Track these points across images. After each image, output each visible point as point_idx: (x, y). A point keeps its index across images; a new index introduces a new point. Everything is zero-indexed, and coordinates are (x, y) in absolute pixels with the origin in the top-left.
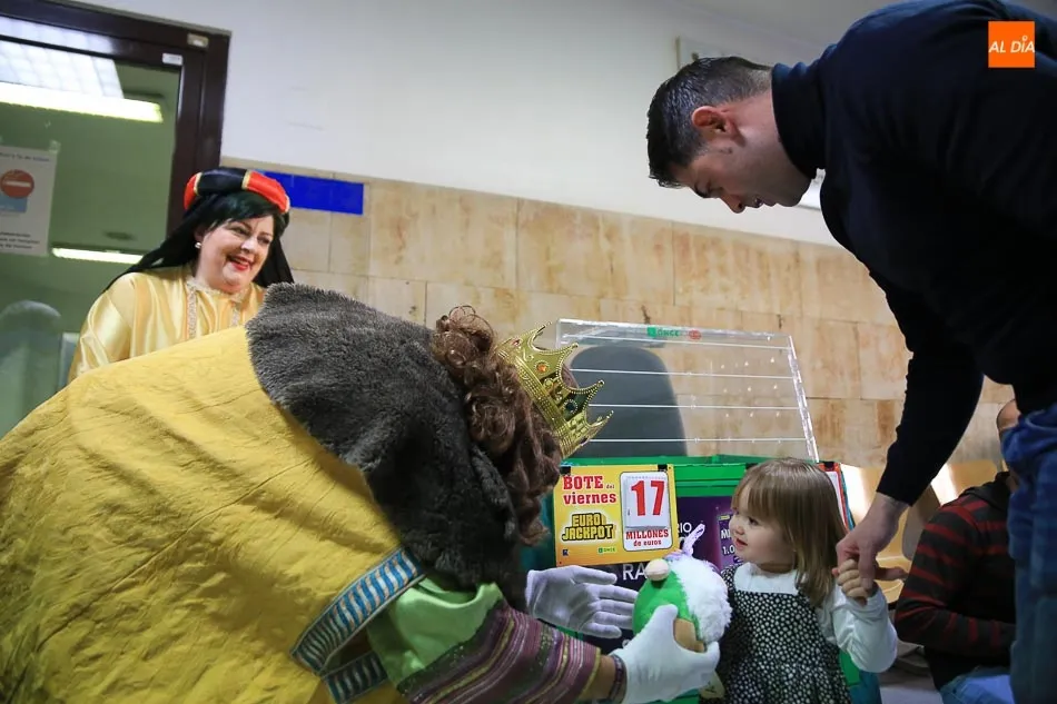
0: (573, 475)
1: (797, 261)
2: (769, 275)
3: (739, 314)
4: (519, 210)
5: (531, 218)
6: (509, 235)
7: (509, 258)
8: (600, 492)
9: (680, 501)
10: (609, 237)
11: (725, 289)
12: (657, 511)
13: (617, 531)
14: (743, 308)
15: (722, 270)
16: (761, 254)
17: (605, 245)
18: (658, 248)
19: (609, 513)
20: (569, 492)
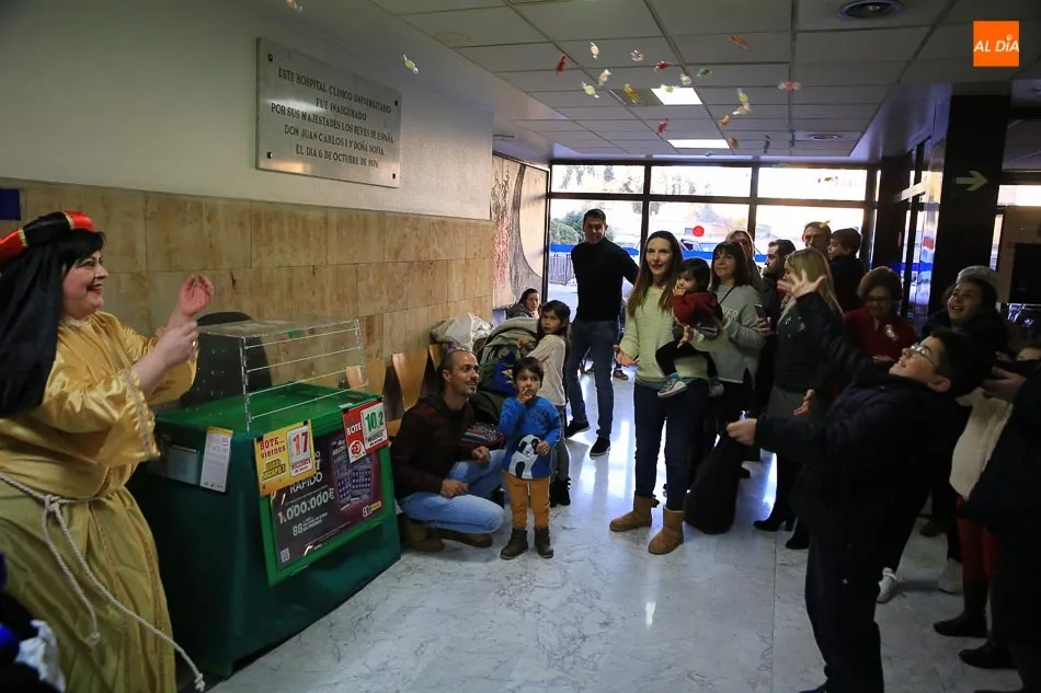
0: (265, 439)
1: (326, 223)
2: (309, 236)
3: (290, 268)
4: (146, 203)
5: (156, 210)
6: (140, 227)
7: (140, 246)
8: (277, 447)
9: (314, 439)
10: (209, 219)
11: (281, 251)
12: (305, 450)
13: (287, 467)
14: (293, 264)
15: (281, 237)
16: (305, 220)
17: (207, 227)
18: (241, 224)
19: (283, 457)
20: (263, 451)
